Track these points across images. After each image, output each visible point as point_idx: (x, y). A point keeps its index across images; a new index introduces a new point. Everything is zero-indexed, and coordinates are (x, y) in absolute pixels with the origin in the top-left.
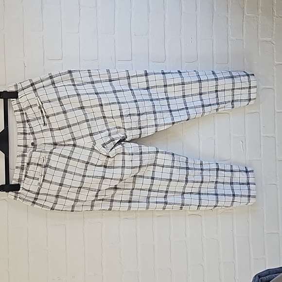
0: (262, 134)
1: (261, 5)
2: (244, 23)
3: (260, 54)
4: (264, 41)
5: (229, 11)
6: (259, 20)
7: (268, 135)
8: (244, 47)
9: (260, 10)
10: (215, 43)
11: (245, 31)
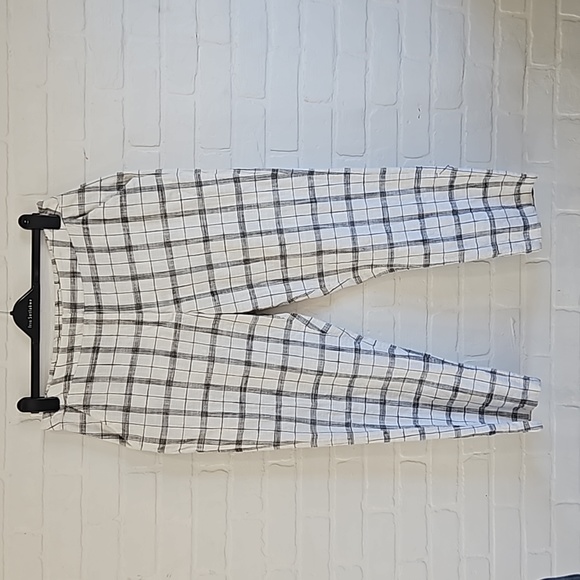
0: (554, 305)
1: (561, 46)
2: (527, 81)
3: (556, 143)
4: (565, 118)
5: (497, 56)
6: (558, 75)
7: (566, 307)
8: (525, 129)
9: (559, 56)
10: (465, 120)
11: (527, 97)
